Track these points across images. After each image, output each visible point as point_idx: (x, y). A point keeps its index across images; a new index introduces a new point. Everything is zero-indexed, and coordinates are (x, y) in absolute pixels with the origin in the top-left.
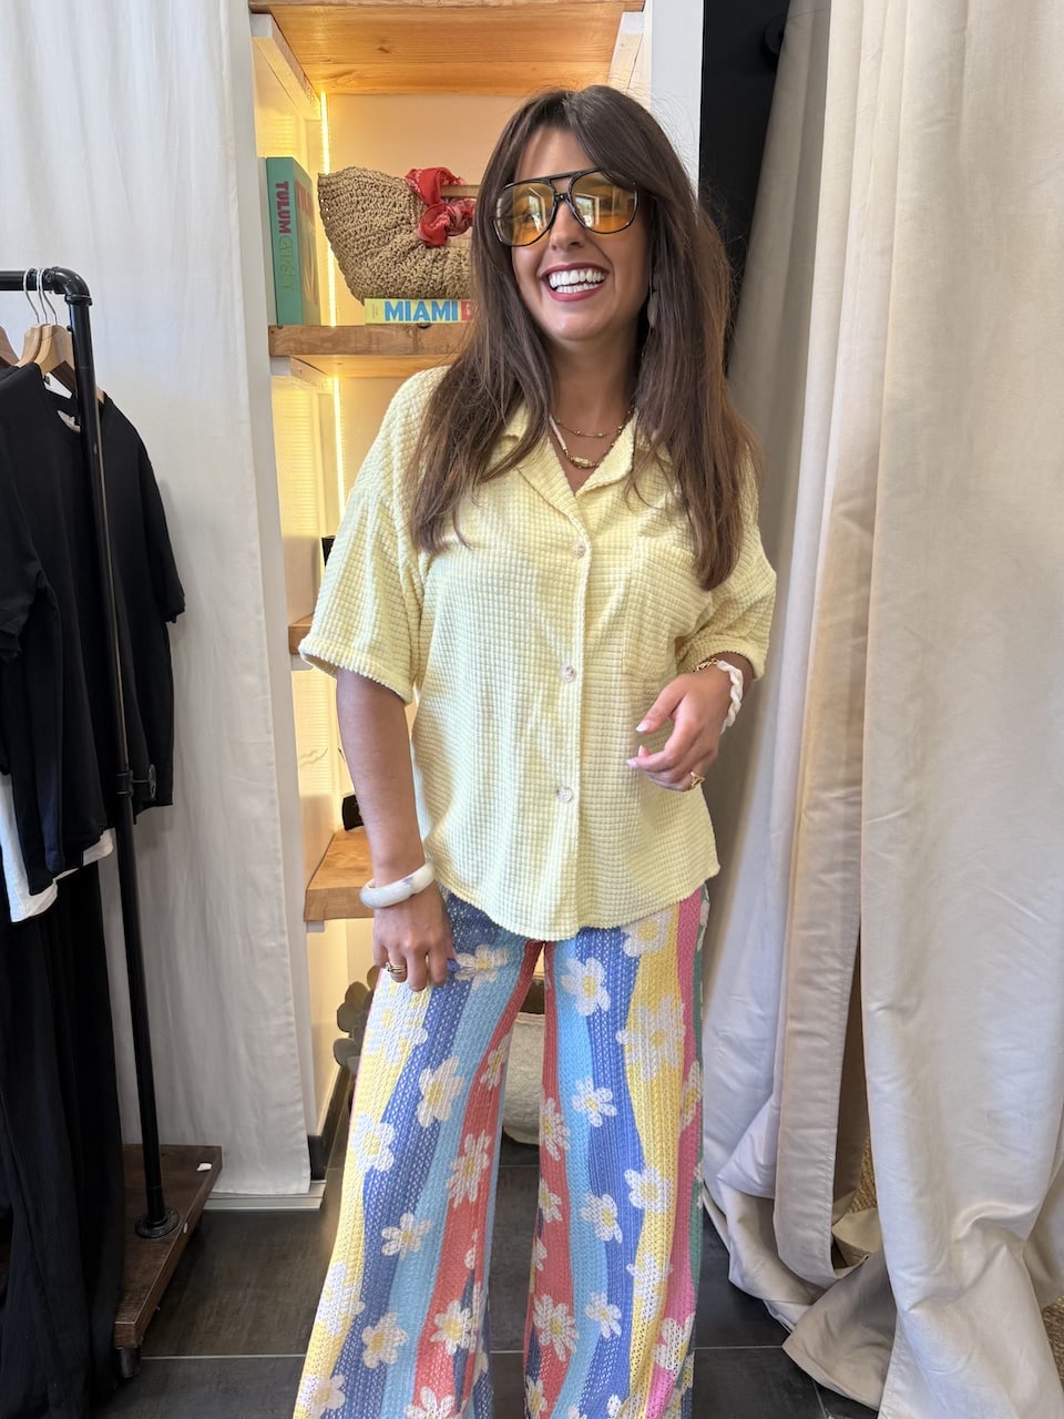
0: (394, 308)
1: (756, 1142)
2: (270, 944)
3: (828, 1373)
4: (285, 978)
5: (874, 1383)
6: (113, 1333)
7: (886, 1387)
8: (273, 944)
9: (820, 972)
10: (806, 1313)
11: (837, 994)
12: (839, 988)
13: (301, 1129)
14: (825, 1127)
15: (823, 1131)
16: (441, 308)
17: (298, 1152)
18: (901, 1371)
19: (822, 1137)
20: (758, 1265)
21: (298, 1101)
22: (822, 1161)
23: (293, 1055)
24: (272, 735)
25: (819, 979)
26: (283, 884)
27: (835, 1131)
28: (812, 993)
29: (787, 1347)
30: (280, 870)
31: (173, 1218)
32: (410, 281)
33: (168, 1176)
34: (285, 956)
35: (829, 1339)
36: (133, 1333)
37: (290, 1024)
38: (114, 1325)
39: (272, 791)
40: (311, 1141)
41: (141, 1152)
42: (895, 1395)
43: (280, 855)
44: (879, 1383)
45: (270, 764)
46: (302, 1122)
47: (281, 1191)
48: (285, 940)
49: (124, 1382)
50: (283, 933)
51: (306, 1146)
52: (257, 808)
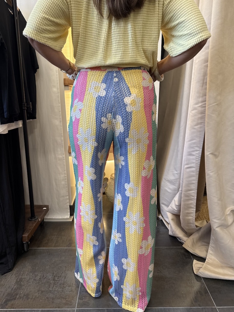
1: (176, 201)
2: (60, 157)
3: (194, 251)
4: (64, 165)
5: (205, 253)
6: (22, 238)
7: (208, 253)
8: (61, 157)
9: (193, 151)
10: (187, 239)
11: (198, 156)
12: (198, 155)
13: (68, 202)
14: (194, 190)
15: (193, 191)
17: (67, 208)
18: (211, 249)
19: (193, 193)
20: (176, 229)
21: (67, 195)
22: (193, 199)
23: (66, 184)
24: (60, 104)
25: (194, 153)
26: (63, 142)
27: (196, 191)
28: (192, 157)
29: (183, 246)
30: (63, 138)
31: (37, 217)
33: (36, 210)
34: (64, 160)
35: (193, 244)
36: (27, 238)
37: (65, 176)
38: (22, 236)
39: (60, 118)
40: (70, 206)
41: (30, 206)
42: (210, 255)
43: (63, 135)
44: (206, 253)
45: (60, 112)
46: (68, 201)
47: (63, 217)
48: (64, 156)
49: (25, 252)
50: (63, 154)
51: (69, 207)
52: (57, 122)
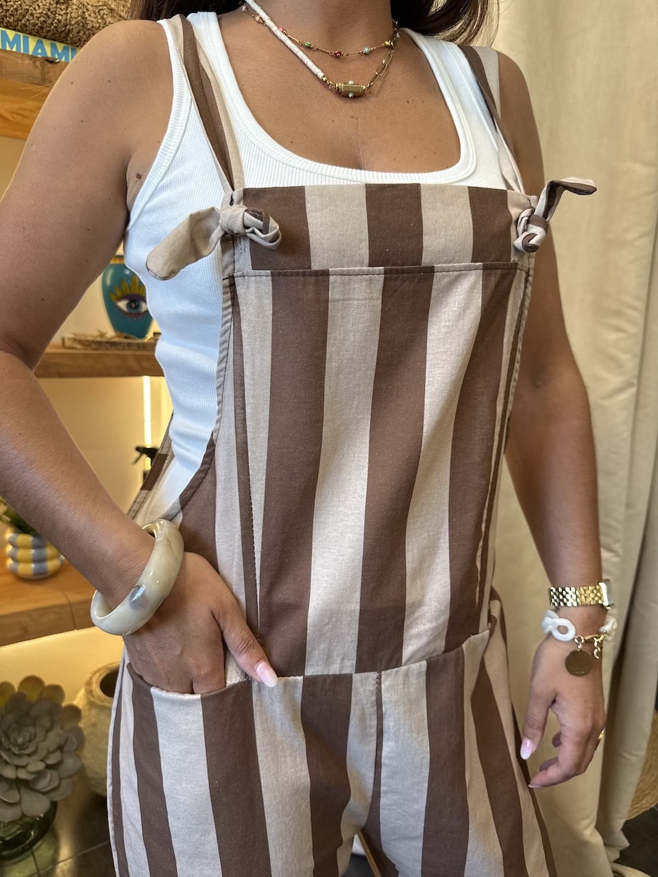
0: (11, 39)
16: (60, 51)
32: (32, 15)
